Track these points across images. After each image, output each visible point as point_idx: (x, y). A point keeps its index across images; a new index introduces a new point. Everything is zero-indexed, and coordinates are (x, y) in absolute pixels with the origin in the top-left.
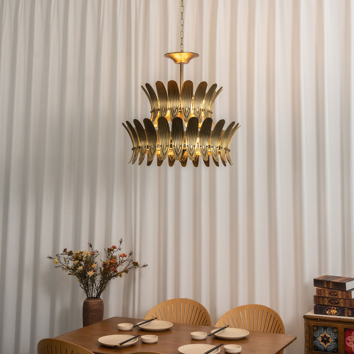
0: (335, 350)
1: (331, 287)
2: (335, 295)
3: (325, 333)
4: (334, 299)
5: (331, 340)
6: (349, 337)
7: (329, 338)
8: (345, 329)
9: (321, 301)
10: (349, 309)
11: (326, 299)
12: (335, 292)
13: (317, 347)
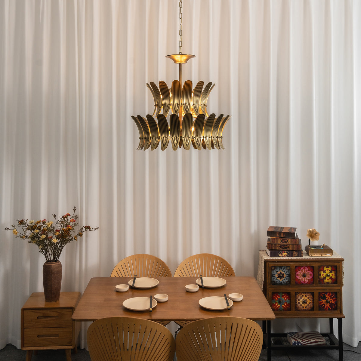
0: (288, 283)
1: (282, 236)
2: (286, 242)
3: (281, 271)
4: (284, 245)
5: (285, 276)
6: (299, 272)
7: (284, 274)
8: (296, 267)
9: (274, 247)
10: (296, 251)
11: (278, 245)
12: (286, 240)
13: (275, 282)
